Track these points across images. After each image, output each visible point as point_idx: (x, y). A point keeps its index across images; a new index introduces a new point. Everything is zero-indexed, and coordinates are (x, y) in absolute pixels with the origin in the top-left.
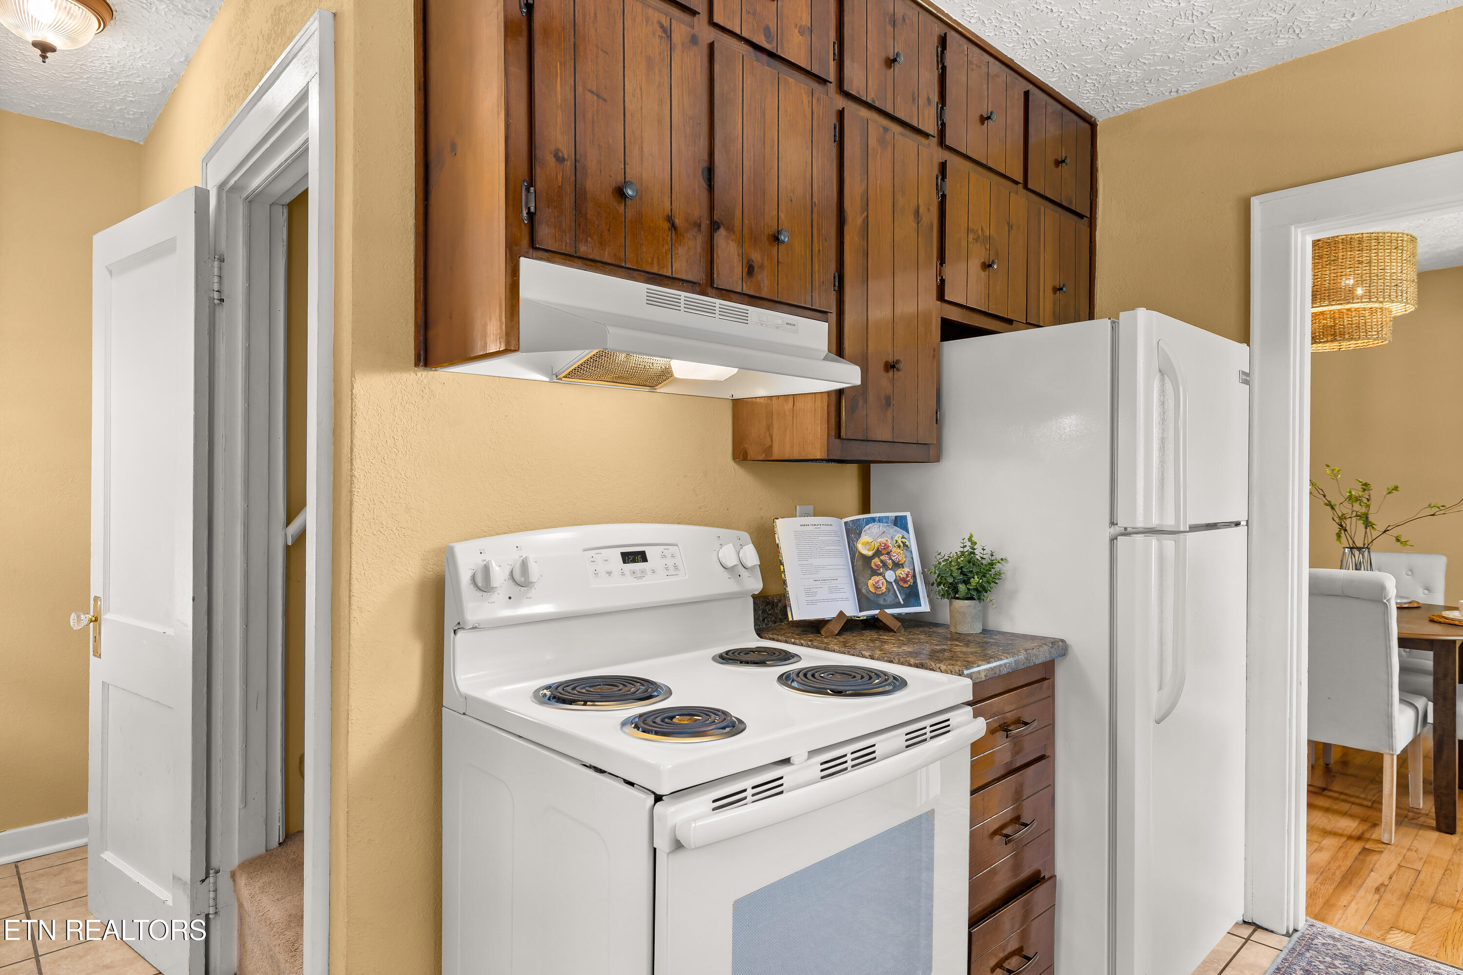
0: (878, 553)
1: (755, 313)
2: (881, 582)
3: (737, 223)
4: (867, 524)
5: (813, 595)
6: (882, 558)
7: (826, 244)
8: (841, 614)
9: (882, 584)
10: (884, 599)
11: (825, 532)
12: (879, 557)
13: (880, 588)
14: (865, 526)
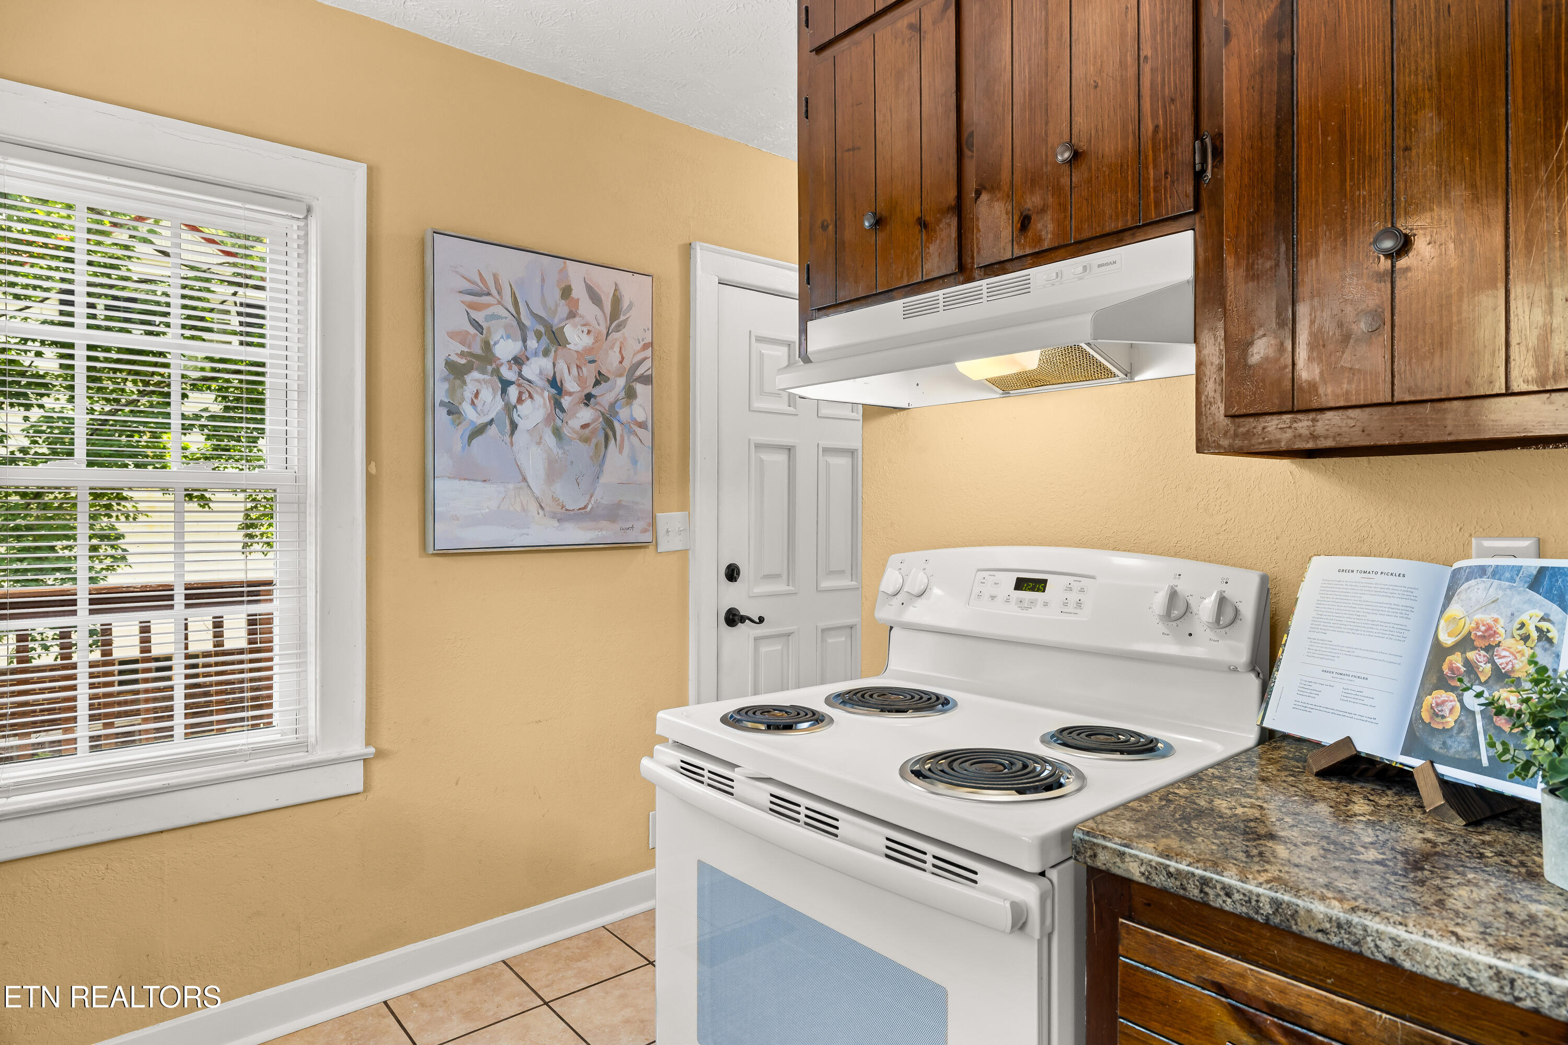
0: (1465, 643)
1: (1040, 274)
2: (1449, 705)
3: (1005, 175)
4: (1467, 580)
5: (1311, 695)
6: (1471, 655)
7: (1173, 107)
8: (1348, 741)
9: (1451, 711)
10: (1444, 743)
11: (1379, 586)
12: (1464, 653)
13: (1443, 717)
14: (1463, 583)
